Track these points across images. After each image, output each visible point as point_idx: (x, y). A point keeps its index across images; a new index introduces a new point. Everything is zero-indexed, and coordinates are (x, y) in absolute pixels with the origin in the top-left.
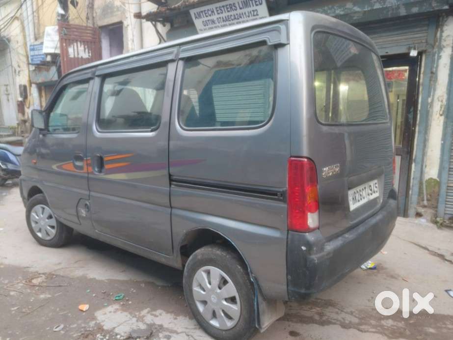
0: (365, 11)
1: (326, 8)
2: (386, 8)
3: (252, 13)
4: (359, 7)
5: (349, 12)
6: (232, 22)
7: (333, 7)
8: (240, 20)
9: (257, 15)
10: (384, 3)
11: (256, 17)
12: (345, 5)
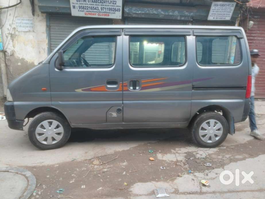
0: (165, 15)
1: (149, 9)
2: (174, 15)
3: (113, 2)
4: (164, 12)
5: (159, 13)
6: (98, 4)
7: (152, 9)
8: (104, 4)
9: (115, 4)
10: (174, 13)
11: (114, 5)
12: (158, 10)
